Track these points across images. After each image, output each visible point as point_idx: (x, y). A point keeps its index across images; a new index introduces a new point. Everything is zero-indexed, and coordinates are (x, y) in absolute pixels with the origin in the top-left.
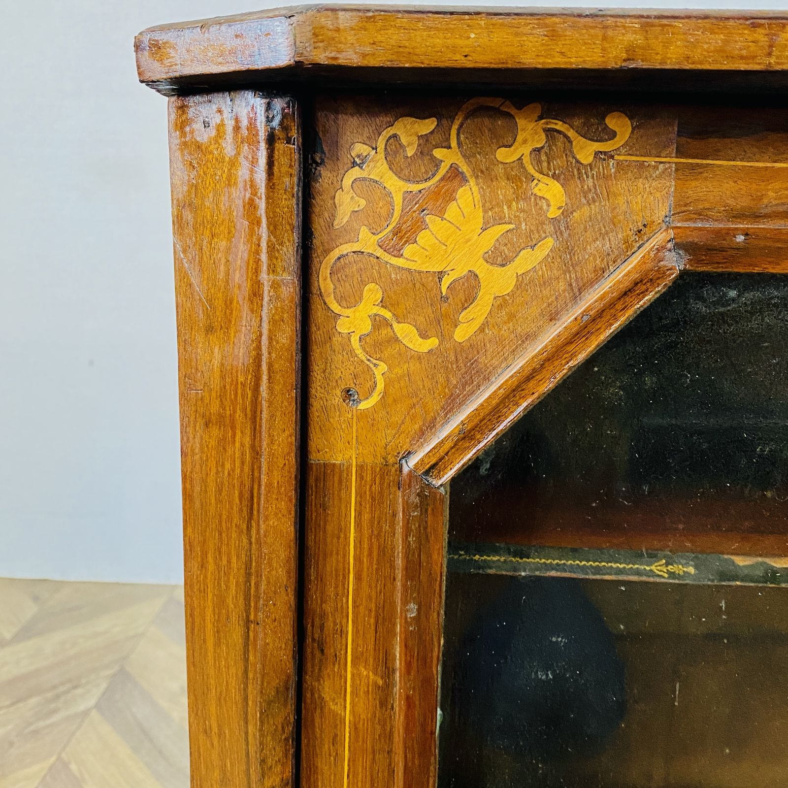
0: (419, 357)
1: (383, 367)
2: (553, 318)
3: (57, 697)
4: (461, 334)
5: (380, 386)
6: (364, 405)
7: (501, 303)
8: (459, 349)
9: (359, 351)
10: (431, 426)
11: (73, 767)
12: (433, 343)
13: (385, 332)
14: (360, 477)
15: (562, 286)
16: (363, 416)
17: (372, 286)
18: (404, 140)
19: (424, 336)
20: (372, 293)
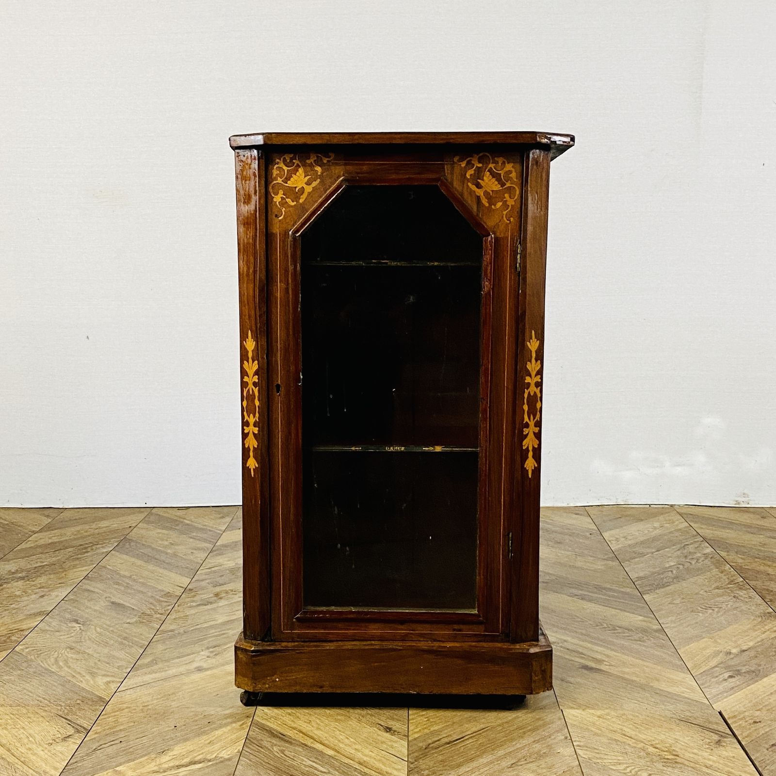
0: (292, 206)
1: (284, 209)
2: (321, 197)
3: (86, 548)
4: (301, 201)
5: (284, 213)
6: (280, 218)
7: (309, 193)
8: (301, 204)
9: (278, 205)
10: (295, 223)
11: (109, 567)
12: (295, 203)
13: (284, 201)
14: (280, 235)
15: (322, 190)
16: (280, 221)
17: (281, 190)
18: (287, 158)
19: (293, 202)
20: (281, 192)
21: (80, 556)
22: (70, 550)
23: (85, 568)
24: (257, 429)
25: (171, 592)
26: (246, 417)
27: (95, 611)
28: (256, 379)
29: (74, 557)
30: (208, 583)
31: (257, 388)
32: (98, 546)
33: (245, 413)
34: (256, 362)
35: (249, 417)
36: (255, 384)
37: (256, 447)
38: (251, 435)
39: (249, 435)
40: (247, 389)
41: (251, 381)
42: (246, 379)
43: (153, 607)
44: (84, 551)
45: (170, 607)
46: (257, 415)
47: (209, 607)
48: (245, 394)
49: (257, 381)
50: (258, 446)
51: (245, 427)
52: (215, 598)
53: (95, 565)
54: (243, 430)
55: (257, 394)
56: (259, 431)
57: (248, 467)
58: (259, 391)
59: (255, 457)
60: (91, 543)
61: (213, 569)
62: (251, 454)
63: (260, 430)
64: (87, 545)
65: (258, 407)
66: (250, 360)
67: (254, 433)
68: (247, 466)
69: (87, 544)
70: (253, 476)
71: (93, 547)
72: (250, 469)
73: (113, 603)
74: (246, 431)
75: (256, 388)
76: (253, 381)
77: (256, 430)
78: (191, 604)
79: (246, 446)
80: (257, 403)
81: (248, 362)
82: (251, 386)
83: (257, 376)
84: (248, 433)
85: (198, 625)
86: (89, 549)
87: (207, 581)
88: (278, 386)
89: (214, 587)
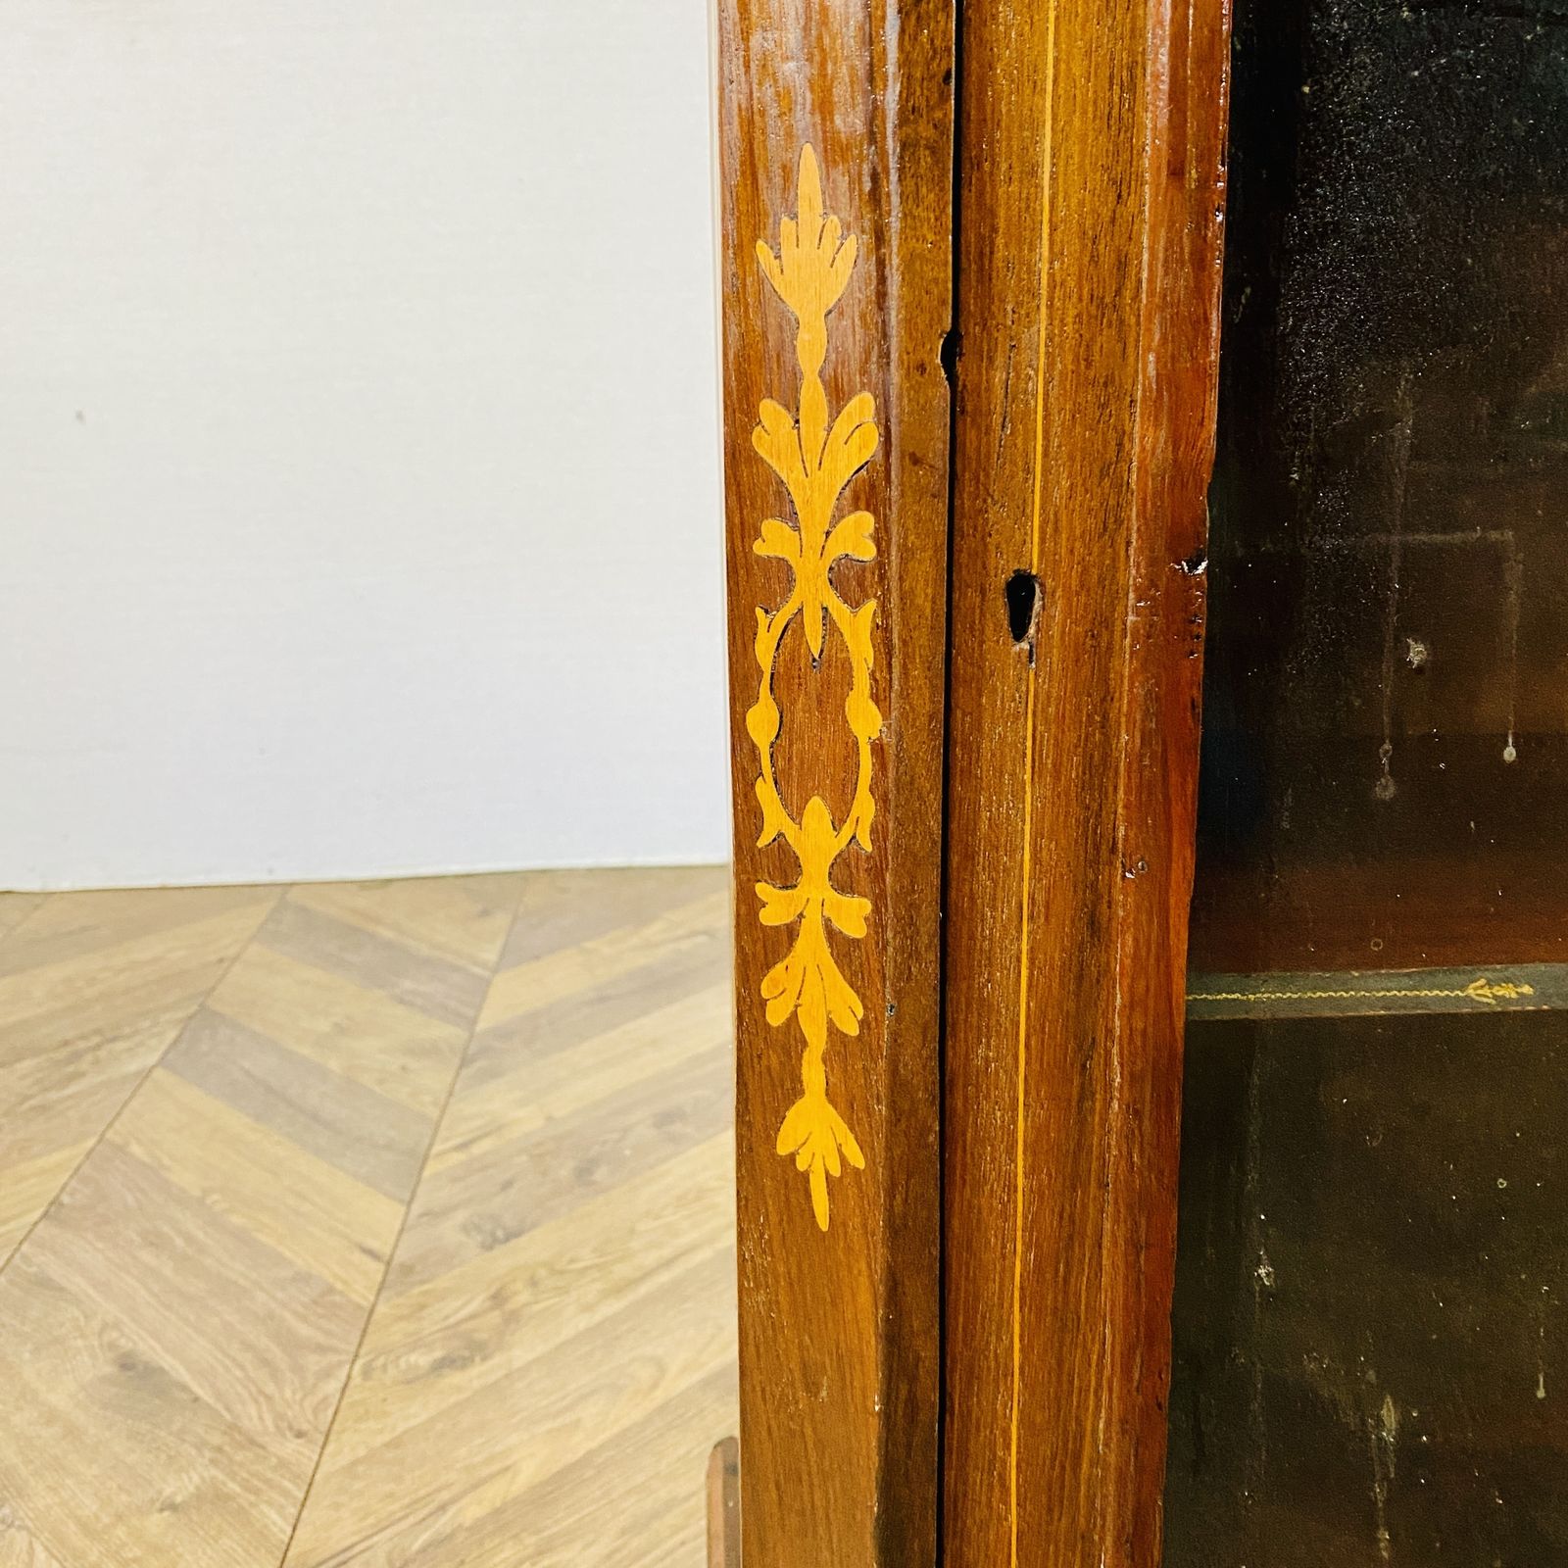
3: (77, 1056)
11: (136, 1149)
21: (53, 1095)
22: (27, 1065)
23: (57, 1157)
24: (866, 905)
25: (339, 1286)
26: (774, 819)
27: (51, 1417)
28: (857, 536)
29: (33, 1102)
30: (465, 1229)
31: (871, 606)
32: (120, 1046)
33: (765, 791)
34: (862, 406)
35: (796, 815)
36: (848, 580)
37: (853, 1030)
38: (811, 947)
39: (800, 944)
40: (781, 618)
41: (811, 555)
42: (773, 540)
43: (270, 1388)
44: (71, 1069)
45: (333, 1386)
46: (865, 807)
47: (475, 1376)
48: (764, 650)
49: (868, 552)
50: (864, 1024)
51: (763, 890)
52: (495, 1317)
53: (91, 1142)
54: (747, 906)
55: (862, 653)
56: (876, 923)
57: (792, 1157)
58: (882, 632)
59: (846, 1101)
60: (98, 1032)
61: (477, 1150)
62: (813, 1073)
63: (889, 918)
64: (82, 1045)
65: (878, 749)
66: (813, 394)
67: (832, 934)
68: (783, 1149)
69: (83, 1037)
70: (823, 1224)
71: (102, 1053)
72: (805, 1177)
73: (127, 1363)
74: (769, 917)
75: (855, 605)
76: (836, 550)
77: (854, 915)
78: (413, 1358)
79: (776, 1017)
80: (866, 721)
81: (792, 405)
82: (812, 592)
83: (866, 520)
84: (791, 932)
85: (443, 1508)
86: (84, 1064)
87: (461, 1216)
88: (1021, 591)
89: (488, 1247)
